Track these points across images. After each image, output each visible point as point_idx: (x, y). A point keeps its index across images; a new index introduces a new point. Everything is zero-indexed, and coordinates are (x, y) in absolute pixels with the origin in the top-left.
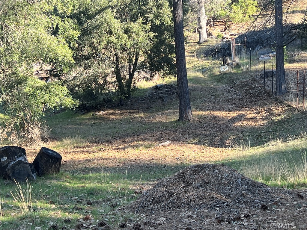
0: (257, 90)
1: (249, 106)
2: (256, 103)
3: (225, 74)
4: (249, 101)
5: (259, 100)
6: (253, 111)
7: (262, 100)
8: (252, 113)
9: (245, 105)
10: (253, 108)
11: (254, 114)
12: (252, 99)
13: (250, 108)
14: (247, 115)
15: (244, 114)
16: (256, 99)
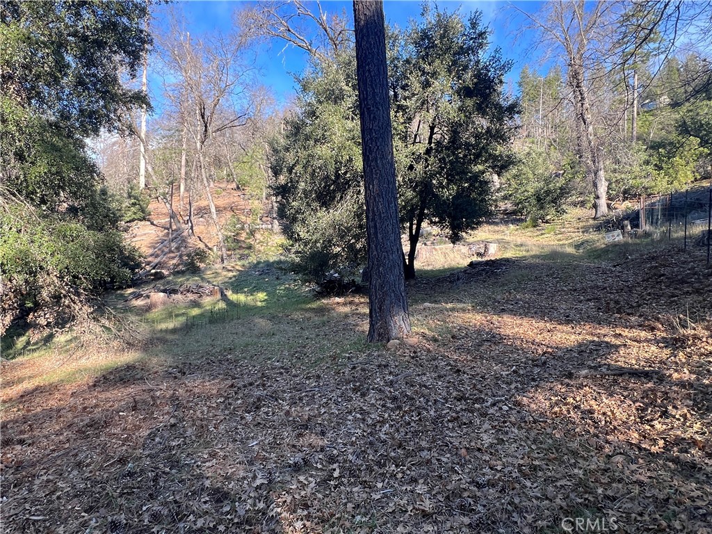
0: (682, 267)
1: (645, 309)
2: (674, 301)
3: (615, 245)
4: (649, 294)
5: (688, 292)
6: (653, 329)
7: (700, 294)
8: (647, 341)
9: (632, 307)
10: (658, 319)
11: (653, 348)
12: (661, 289)
13: (646, 319)
14: (617, 347)
15: (607, 339)
16: (675, 289)
